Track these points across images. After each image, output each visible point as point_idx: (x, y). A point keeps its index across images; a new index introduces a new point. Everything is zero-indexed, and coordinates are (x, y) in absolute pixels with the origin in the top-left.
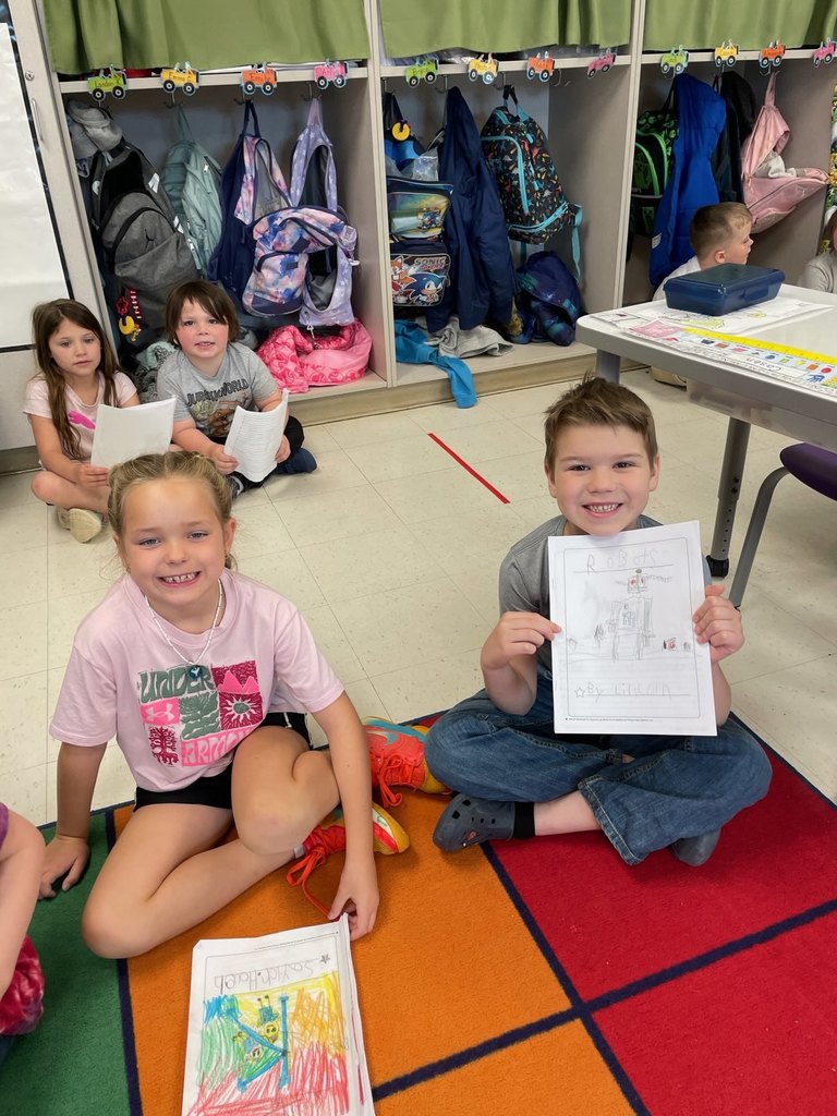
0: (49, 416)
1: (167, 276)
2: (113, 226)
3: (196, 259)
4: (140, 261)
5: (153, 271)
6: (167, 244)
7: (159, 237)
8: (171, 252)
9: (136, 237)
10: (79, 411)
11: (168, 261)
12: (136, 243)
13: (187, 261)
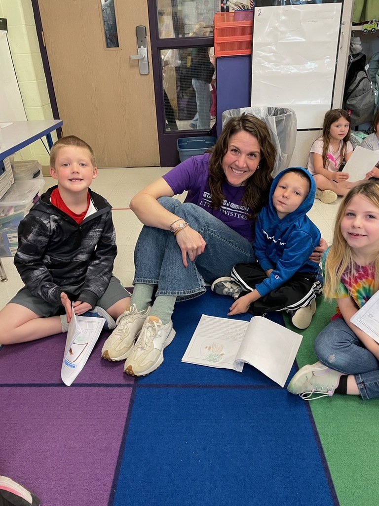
0: (322, 154)
1: (366, 105)
2: (355, 83)
3: (376, 100)
4: (359, 98)
5: (362, 102)
6: (369, 93)
7: (366, 90)
8: (369, 96)
9: (361, 88)
10: (331, 154)
11: (367, 99)
12: (360, 90)
13: (373, 100)
